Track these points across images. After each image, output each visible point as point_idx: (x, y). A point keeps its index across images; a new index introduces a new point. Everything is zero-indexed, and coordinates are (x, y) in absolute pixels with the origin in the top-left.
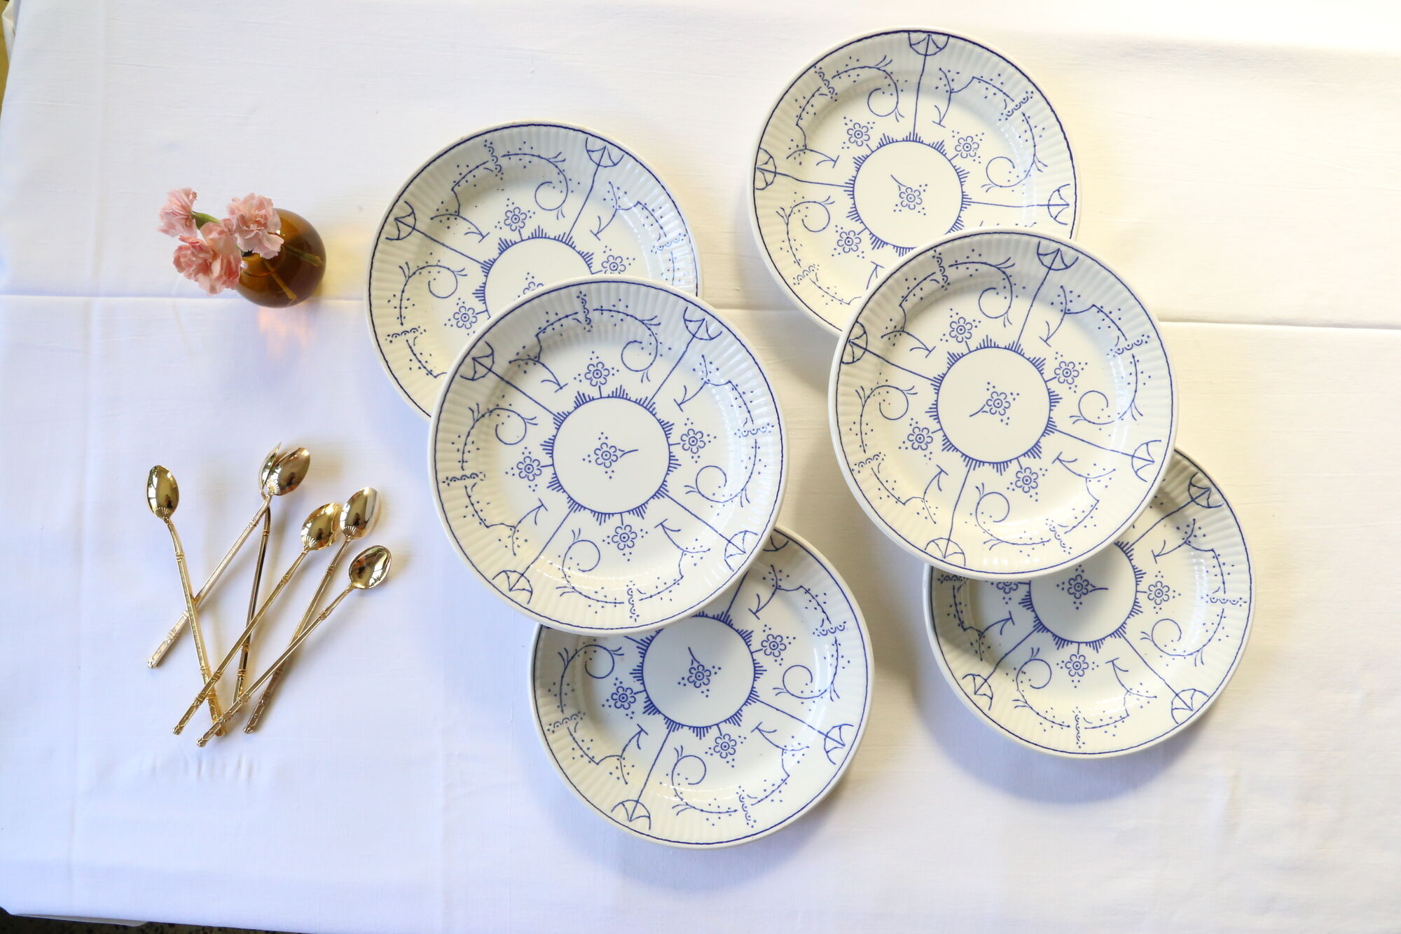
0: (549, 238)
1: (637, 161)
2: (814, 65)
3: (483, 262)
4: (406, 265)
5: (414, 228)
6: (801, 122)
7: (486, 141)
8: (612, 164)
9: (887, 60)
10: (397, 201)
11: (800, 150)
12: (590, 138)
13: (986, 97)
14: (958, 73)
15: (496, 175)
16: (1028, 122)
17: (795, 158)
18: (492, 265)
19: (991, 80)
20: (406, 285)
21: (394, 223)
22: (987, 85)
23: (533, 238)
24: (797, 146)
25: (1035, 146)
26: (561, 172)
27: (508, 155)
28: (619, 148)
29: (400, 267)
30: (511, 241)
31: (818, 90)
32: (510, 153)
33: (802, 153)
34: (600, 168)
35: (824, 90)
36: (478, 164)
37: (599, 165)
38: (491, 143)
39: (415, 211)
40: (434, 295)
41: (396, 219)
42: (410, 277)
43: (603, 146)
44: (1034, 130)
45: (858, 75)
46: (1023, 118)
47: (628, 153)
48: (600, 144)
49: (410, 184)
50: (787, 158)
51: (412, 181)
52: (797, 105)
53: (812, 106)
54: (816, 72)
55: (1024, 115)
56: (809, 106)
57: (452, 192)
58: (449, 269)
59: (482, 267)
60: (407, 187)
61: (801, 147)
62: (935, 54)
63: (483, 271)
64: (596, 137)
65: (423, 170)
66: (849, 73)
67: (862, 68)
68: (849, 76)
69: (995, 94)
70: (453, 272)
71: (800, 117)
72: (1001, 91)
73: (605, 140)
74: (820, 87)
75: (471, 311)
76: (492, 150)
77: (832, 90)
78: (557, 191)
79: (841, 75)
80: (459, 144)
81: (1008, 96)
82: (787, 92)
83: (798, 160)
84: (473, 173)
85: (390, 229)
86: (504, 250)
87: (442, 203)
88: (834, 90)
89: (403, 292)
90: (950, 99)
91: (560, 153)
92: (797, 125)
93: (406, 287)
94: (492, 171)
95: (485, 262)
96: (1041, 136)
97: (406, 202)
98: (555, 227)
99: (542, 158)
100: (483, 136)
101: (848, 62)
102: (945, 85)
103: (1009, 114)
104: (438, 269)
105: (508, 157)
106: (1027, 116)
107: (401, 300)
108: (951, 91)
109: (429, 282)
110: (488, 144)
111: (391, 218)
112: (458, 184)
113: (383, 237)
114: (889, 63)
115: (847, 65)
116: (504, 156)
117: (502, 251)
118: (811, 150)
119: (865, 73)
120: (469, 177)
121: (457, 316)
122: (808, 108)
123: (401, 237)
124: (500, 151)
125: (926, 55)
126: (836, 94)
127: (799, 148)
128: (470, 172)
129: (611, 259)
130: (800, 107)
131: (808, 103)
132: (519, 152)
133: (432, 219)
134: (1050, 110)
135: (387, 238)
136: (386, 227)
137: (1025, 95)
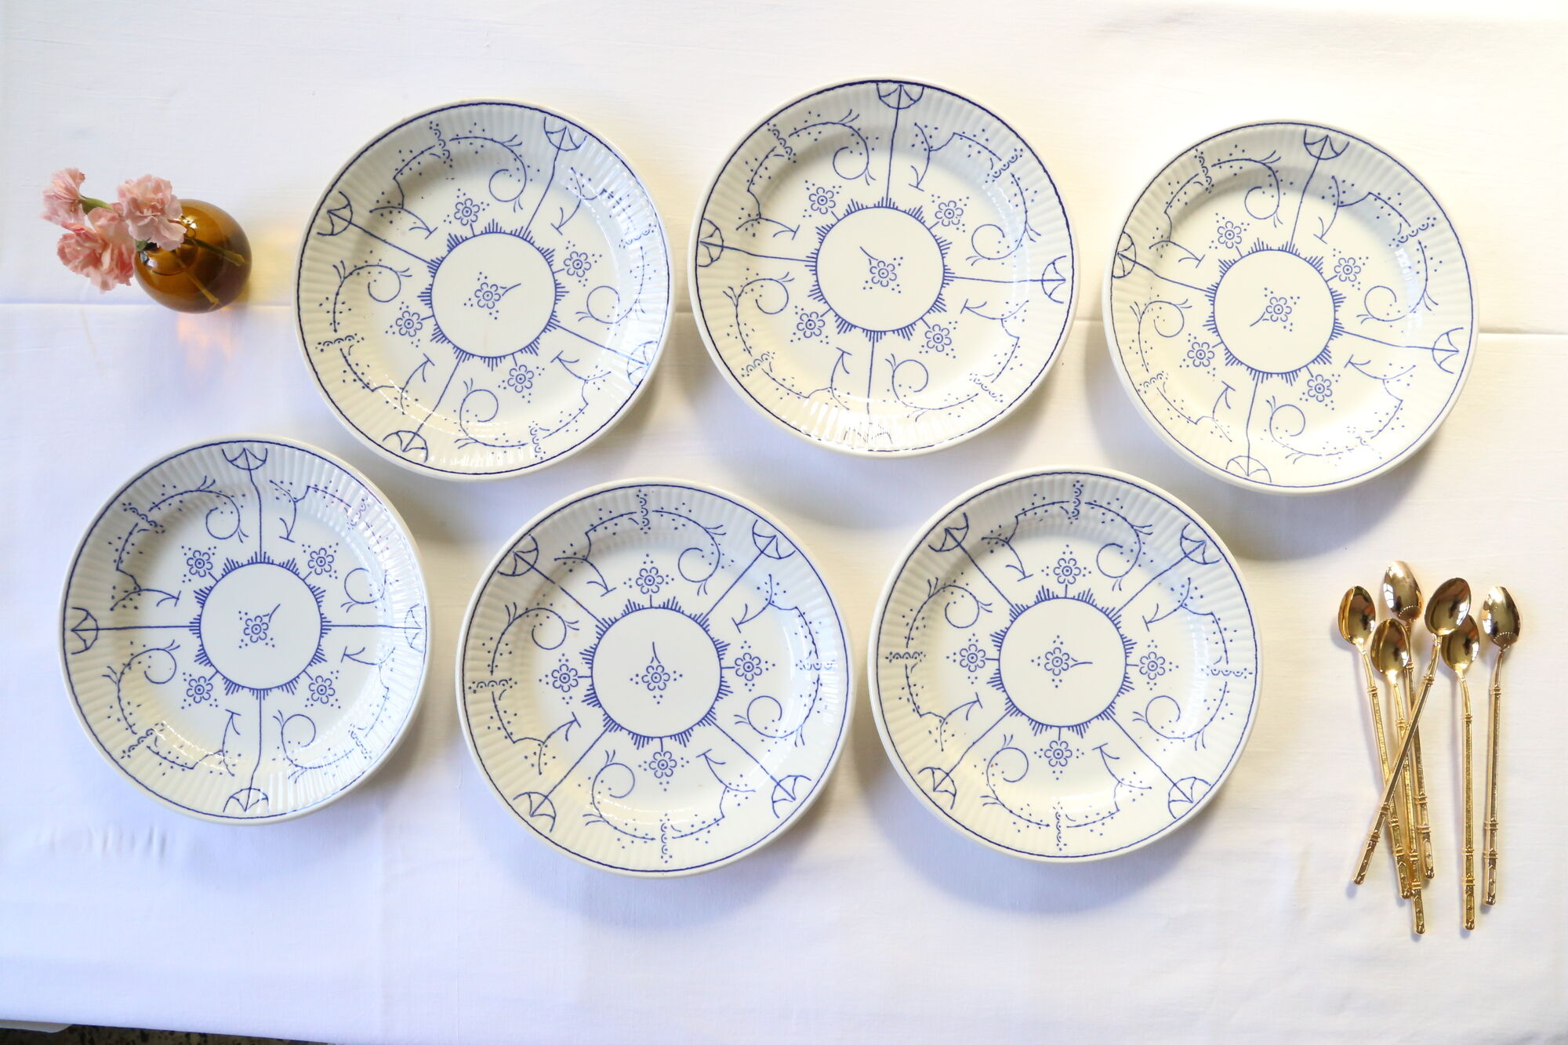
0: (504, 233)
1: (601, 143)
2: (767, 122)
3: (429, 261)
4: (341, 265)
5: (350, 222)
6: (752, 188)
7: (431, 123)
8: (574, 147)
9: (853, 115)
10: (330, 191)
11: (753, 220)
12: (548, 117)
13: (969, 156)
14: (936, 128)
15: (445, 162)
16: (1018, 185)
17: (747, 229)
18: (440, 265)
19: (975, 136)
20: (341, 286)
21: (328, 216)
22: (970, 142)
23: (486, 233)
24: (749, 215)
25: (1026, 212)
26: (517, 158)
27: (457, 138)
28: (581, 128)
29: (334, 266)
30: (461, 237)
31: (773, 150)
32: (460, 136)
33: (755, 223)
34: (561, 151)
35: (780, 150)
36: (423, 149)
37: (559, 149)
38: (437, 125)
39: (352, 203)
40: (374, 298)
41: (329, 212)
42: (345, 278)
43: (564, 127)
44: (1025, 193)
45: (820, 133)
46: (1012, 180)
47: (591, 134)
48: (558, 124)
49: (344, 172)
50: (737, 229)
51: (347, 168)
52: (747, 168)
53: (766, 168)
54: (769, 130)
55: (1013, 176)
56: (762, 170)
57: (394, 182)
58: (391, 269)
59: (428, 267)
60: (342, 175)
61: (754, 216)
62: (909, 107)
63: (430, 271)
64: (555, 116)
65: (359, 156)
66: (808, 130)
67: (823, 124)
68: (809, 134)
69: (979, 152)
70: (396, 272)
71: (752, 182)
72: (987, 148)
73: (565, 120)
74: (775, 147)
75: (416, 316)
76: (438, 133)
77: (789, 150)
78: (514, 180)
79: (799, 133)
80: (400, 126)
81: (995, 155)
82: (735, 153)
83: (751, 231)
84: (418, 159)
85: (323, 223)
86: (454, 247)
87: (383, 193)
88: (792, 150)
89: (337, 294)
90: (929, 159)
91: (516, 136)
92: (748, 191)
93: (341, 289)
94: (439, 157)
95: (432, 261)
96: (1033, 200)
97: (340, 192)
98: (511, 220)
99: (495, 142)
100: (428, 117)
101: (807, 117)
102: (923, 143)
103: (996, 175)
104: (380, 269)
105: (457, 141)
106: (1016, 177)
107: (335, 304)
108: (930, 149)
109: (369, 284)
110: (434, 126)
111: (323, 211)
112: (400, 172)
113: (314, 231)
114: (856, 118)
115: (806, 121)
116: (453, 139)
117: (451, 249)
118: (767, 220)
119: (828, 131)
120: (414, 164)
121: (400, 322)
122: (762, 171)
123: (336, 231)
124: (447, 135)
125: (898, 108)
126: (795, 154)
127: (751, 218)
128: (414, 158)
129: (574, 256)
130: (752, 170)
131: (761, 165)
132: (469, 135)
133: (371, 212)
134: (1043, 171)
135: (319, 233)
136: (318, 221)
137: (1013, 154)
